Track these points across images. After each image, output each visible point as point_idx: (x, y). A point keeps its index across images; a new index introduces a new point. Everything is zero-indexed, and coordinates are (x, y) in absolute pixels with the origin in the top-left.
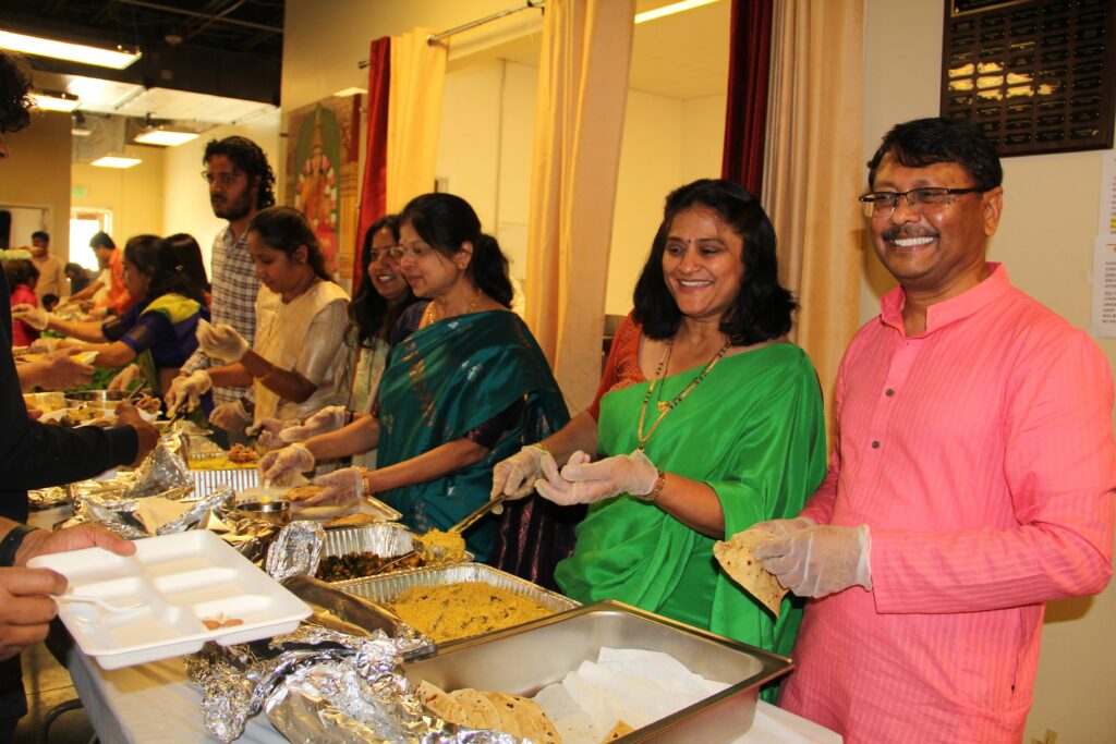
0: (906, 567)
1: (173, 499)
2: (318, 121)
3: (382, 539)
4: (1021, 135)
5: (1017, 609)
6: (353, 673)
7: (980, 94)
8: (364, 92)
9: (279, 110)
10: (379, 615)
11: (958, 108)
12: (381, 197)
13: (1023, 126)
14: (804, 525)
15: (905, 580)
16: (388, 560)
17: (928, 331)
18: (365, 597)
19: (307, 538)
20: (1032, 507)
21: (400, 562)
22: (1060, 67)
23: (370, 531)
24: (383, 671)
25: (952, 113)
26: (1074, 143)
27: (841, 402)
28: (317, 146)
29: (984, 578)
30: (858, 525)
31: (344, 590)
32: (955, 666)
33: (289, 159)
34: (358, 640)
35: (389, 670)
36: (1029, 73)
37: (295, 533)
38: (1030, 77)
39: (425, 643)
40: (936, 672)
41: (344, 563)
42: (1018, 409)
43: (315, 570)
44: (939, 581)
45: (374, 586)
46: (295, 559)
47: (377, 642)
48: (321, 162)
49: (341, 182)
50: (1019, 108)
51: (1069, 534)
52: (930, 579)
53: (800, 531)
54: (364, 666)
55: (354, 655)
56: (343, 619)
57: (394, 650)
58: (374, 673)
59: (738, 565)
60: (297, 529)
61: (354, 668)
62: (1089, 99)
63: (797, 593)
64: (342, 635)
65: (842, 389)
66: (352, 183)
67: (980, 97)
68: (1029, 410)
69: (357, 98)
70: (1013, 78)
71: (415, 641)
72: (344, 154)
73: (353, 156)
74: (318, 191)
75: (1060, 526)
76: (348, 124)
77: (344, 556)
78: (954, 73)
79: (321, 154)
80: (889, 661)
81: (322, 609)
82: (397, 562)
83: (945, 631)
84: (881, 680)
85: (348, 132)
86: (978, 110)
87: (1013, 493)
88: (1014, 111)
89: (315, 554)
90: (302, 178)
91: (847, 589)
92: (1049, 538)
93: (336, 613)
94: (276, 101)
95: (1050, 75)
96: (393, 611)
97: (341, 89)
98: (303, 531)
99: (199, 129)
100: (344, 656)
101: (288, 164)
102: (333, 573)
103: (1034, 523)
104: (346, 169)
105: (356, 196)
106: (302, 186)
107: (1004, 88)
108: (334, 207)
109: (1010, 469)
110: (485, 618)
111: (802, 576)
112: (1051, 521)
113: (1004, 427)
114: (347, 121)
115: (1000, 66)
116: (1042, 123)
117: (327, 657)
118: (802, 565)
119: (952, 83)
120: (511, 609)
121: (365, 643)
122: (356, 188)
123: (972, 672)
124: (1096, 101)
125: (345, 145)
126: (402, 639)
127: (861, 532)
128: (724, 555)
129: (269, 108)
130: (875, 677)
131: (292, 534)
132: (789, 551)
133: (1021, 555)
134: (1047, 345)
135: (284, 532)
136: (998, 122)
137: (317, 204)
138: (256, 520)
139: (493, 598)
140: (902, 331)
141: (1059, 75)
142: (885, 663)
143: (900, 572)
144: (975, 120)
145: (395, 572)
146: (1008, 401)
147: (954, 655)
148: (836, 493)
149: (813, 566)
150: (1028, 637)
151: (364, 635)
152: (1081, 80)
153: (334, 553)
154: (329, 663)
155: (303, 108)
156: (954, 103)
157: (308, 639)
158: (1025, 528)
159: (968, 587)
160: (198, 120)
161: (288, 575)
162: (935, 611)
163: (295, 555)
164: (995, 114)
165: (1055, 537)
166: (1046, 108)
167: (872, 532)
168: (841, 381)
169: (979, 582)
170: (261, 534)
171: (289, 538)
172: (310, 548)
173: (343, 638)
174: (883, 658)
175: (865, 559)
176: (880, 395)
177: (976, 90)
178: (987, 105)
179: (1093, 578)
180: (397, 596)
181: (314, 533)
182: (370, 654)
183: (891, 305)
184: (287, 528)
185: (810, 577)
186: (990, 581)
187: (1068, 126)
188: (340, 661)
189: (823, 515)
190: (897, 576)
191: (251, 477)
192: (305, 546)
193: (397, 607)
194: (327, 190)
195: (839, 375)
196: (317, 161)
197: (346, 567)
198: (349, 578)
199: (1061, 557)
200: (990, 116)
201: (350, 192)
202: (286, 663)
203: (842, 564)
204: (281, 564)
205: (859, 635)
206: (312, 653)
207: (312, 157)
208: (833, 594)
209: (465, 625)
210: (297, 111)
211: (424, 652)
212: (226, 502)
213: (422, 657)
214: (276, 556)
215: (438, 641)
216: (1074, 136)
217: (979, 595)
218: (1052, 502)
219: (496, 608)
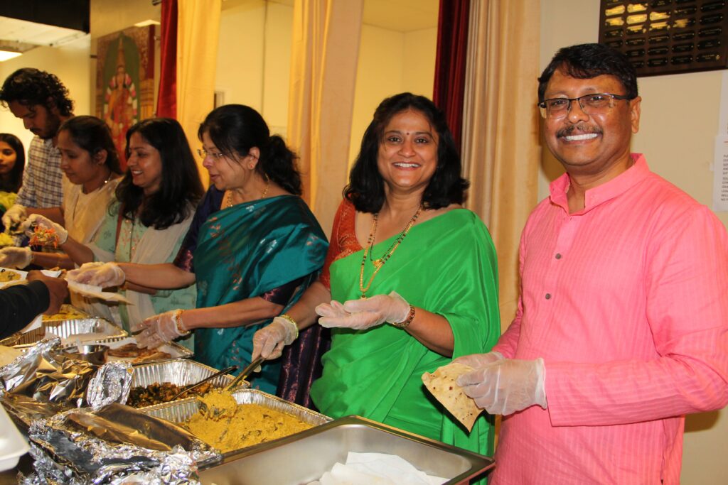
0: (573, 390)
1: (8, 346)
2: (120, 47)
3: (178, 372)
4: (661, 59)
5: (661, 421)
6: (158, 480)
7: (629, 28)
8: (158, 23)
9: (89, 36)
10: (177, 433)
11: (613, 39)
12: (172, 107)
13: (662, 53)
14: (495, 359)
15: (573, 401)
16: (183, 389)
17: (586, 209)
18: (166, 420)
19: (120, 374)
20: (669, 343)
21: (192, 390)
22: (690, 7)
23: (169, 366)
24: (182, 478)
25: (608, 44)
26: (700, 65)
27: (523, 263)
28: (121, 66)
29: (634, 398)
30: (536, 358)
31: (149, 414)
32: (614, 465)
33: (99, 74)
34: (162, 454)
35: (187, 477)
36: (667, 12)
37: (109, 371)
38: (668, 14)
39: (214, 454)
40: (600, 470)
41: (149, 391)
42: (656, 267)
43: (126, 399)
44: (598, 401)
45: (172, 409)
46: (110, 391)
47: (177, 455)
48: (125, 79)
49: (141, 95)
50: (658, 39)
51: (698, 363)
52: (591, 400)
53: (492, 364)
54: (166, 474)
55: (158, 466)
56: (149, 437)
57: (190, 461)
58: (175, 479)
59: (441, 389)
60: (112, 368)
61: (159, 477)
62: (712, 31)
63: (490, 411)
64: (149, 450)
65: (523, 253)
66: (149, 96)
67: (629, 31)
68: (664, 268)
69: (152, 27)
70: (655, 16)
71: (206, 453)
72: (142, 72)
73: (150, 74)
74: (123, 100)
75: (690, 358)
76: (145, 49)
77: (148, 386)
78: (609, 12)
79: (124, 73)
80: (564, 463)
81: (132, 430)
82: (189, 390)
83: (605, 439)
84: (559, 477)
85: (145, 55)
86: (628, 41)
87: (654, 332)
88: (655, 42)
89: (126, 386)
90: (109, 91)
91: (528, 408)
92: (682, 367)
93: (143, 433)
94: (86, 29)
95: (682, 13)
96: (187, 428)
97: (139, 22)
98: (116, 369)
99: (21, 49)
100: (152, 467)
101: (98, 80)
102: (140, 399)
103: (671, 355)
104: (144, 84)
105: (153, 105)
106: (109, 97)
107: (647, 23)
108: (135, 114)
109: (651, 315)
110: (259, 431)
111: (494, 398)
112: (683, 353)
113: (646, 282)
114: (143, 46)
115: (645, 7)
116: (676, 50)
117: (137, 468)
118: (493, 391)
119: (608, 20)
120: (280, 424)
121: (167, 456)
122: (152, 99)
123: (628, 470)
124: (718, 33)
125: (144, 66)
126: (196, 452)
127: (537, 364)
128: (430, 382)
129: (81, 34)
130: (553, 475)
131: (106, 371)
132: (483, 379)
133: (661, 381)
134: (677, 218)
135: (101, 370)
136: (643, 50)
137: (122, 111)
138: (78, 361)
139: (265, 416)
140: (566, 209)
141: (689, 13)
142: (560, 464)
143: (569, 394)
144: (625, 48)
145: (189, 398)
146: (648, 261)
147: (613, 457)
148: (520, 332)
149: (501, 391)
150: (671, 442)
151: (166, 450)
152: (708, 17)
153: (141, 384)
154: (139, 474)
155: (108, 36)
156: (609, 36)
157: (122, 455)
158: (665, 359)
159: (620, 405)
160: (20, 41)
161: (104, 404)
162: (597, 423)
163: (110, 387)
164: (639, 44)
165: (687, 366)
166: (680, 39)
167: (546, 364)
168: (523, 247)
169: (629, 402)
170: (83, 372)
171: (105, 375)
172: (122, 382)
173: (150, 453)
174: (560, 461)
175: (541, 385)
176: (551, 258)
177: (626, 25)
178: (634, 37)
179: (718, 397)
180: (190, 417)
181: (125, 370)
182: (171, 465)
183: (558, 188)
184: (103, 367)
185: (499, 400)
186: (638, 401)
187: (696, 52)
188: (148, 471)
189: (510, 349)
190: (566, 398)
191: (73, 326)
192: (118, 380)
193: (191, 425)
194: (130, 100)
195: (521, 242)
196: (121, 77)
197: (151, 395)
198: (152, 404)
199: (693, 382)
200: (636, 45)
201: (148, 102)
202: (104, 475)
203: (523, 389)
204: (98, 395)
205: (540, 443)
206: (124, 466)
207: (117, 74)
208: (517, 412)
209: (244, 438)
210: (104, 37)
211: (213, 461)
212: (53, 347)
213: (212, 465)
214: (95, 389)
215: (223, 452)
216: (701, 59)
217: (630, 411)
218: (684, 339)
219: (268, 424)
